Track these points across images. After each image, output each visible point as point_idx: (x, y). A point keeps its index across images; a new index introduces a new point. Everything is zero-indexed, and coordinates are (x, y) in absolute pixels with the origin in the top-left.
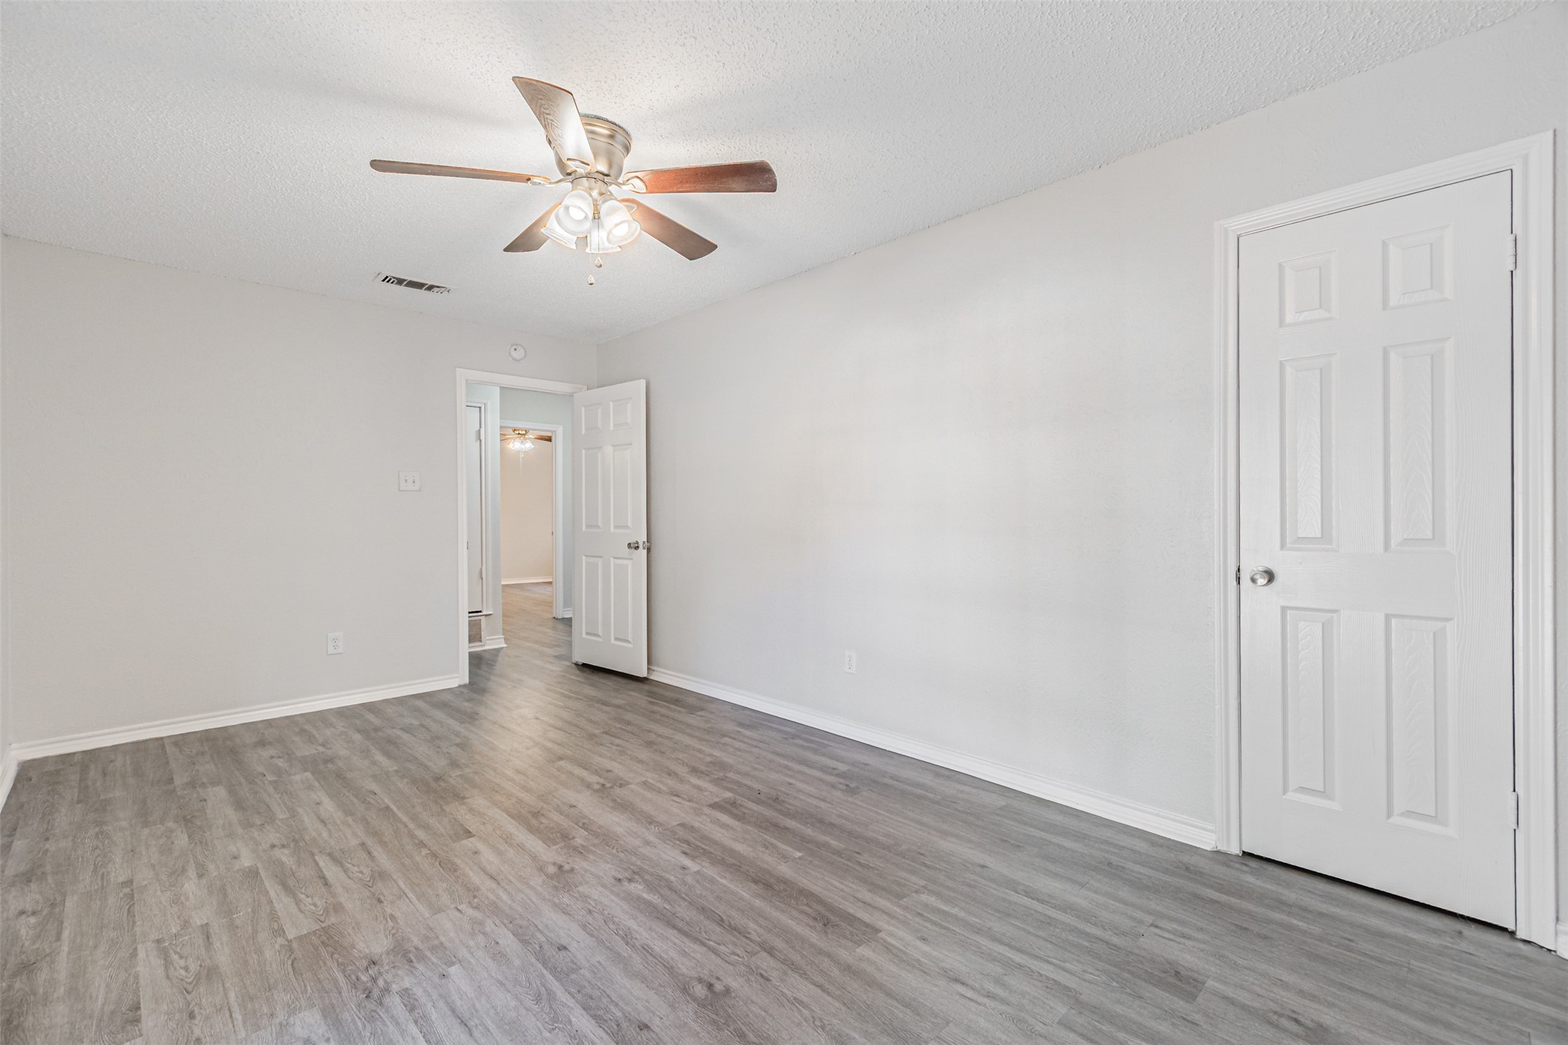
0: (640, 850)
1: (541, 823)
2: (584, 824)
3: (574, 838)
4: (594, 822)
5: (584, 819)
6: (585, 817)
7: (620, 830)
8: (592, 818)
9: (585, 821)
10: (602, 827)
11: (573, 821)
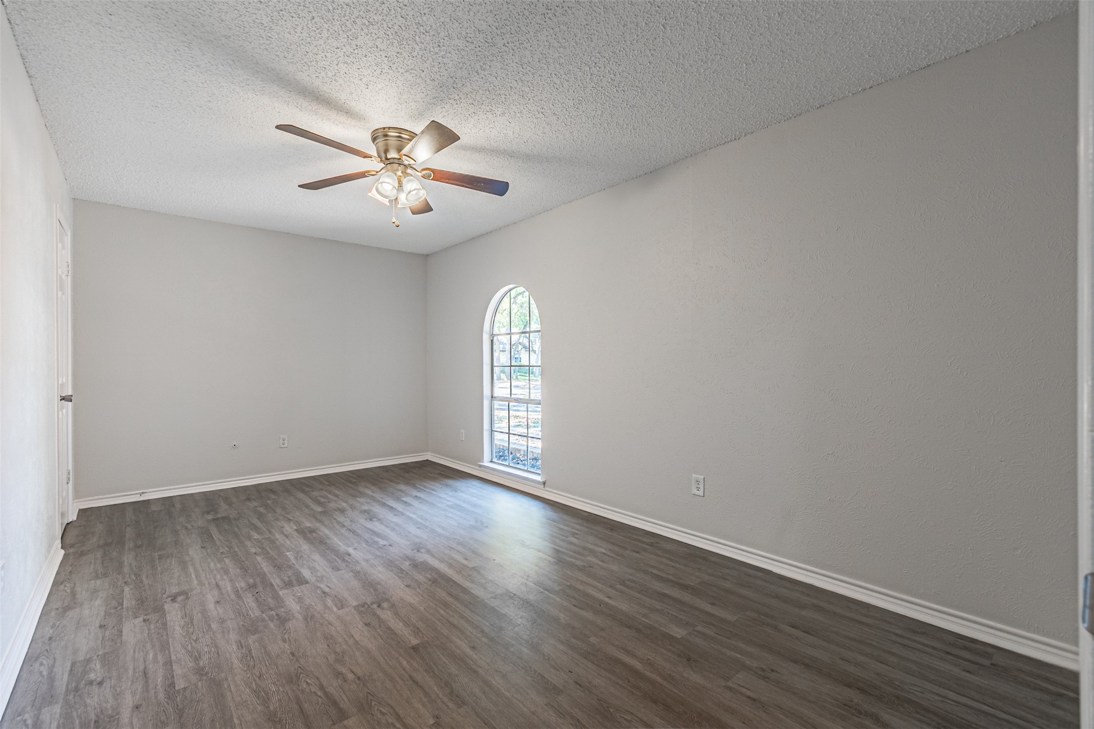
0: (373, 557)
1: (430, 574)
2: (402, 573)
3: (409, 565)
4: (395, 574)
5: (401, 577)
6: (400, 578)
7: (380, 569)
8: (396, 577)
9: (400, 575)
10: (391, 571)
11: (410, 575)
